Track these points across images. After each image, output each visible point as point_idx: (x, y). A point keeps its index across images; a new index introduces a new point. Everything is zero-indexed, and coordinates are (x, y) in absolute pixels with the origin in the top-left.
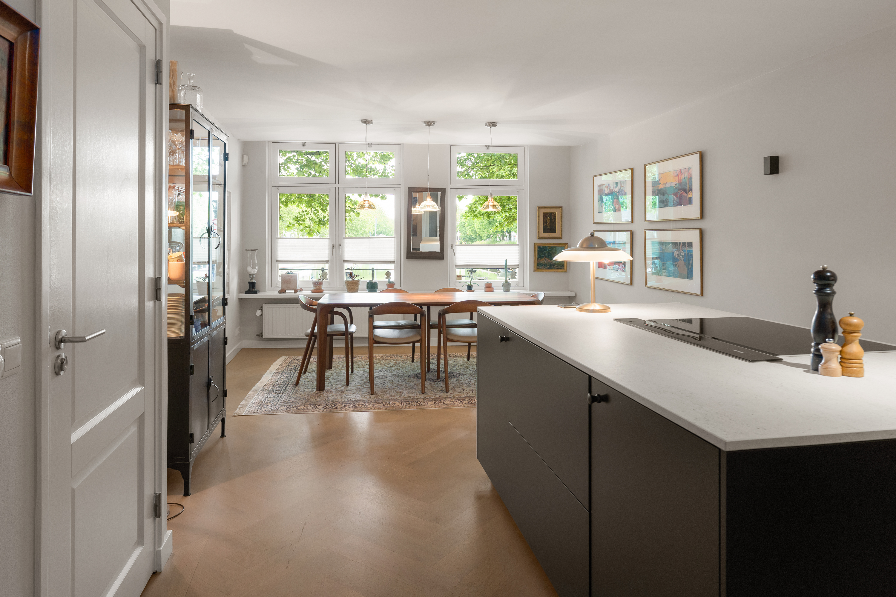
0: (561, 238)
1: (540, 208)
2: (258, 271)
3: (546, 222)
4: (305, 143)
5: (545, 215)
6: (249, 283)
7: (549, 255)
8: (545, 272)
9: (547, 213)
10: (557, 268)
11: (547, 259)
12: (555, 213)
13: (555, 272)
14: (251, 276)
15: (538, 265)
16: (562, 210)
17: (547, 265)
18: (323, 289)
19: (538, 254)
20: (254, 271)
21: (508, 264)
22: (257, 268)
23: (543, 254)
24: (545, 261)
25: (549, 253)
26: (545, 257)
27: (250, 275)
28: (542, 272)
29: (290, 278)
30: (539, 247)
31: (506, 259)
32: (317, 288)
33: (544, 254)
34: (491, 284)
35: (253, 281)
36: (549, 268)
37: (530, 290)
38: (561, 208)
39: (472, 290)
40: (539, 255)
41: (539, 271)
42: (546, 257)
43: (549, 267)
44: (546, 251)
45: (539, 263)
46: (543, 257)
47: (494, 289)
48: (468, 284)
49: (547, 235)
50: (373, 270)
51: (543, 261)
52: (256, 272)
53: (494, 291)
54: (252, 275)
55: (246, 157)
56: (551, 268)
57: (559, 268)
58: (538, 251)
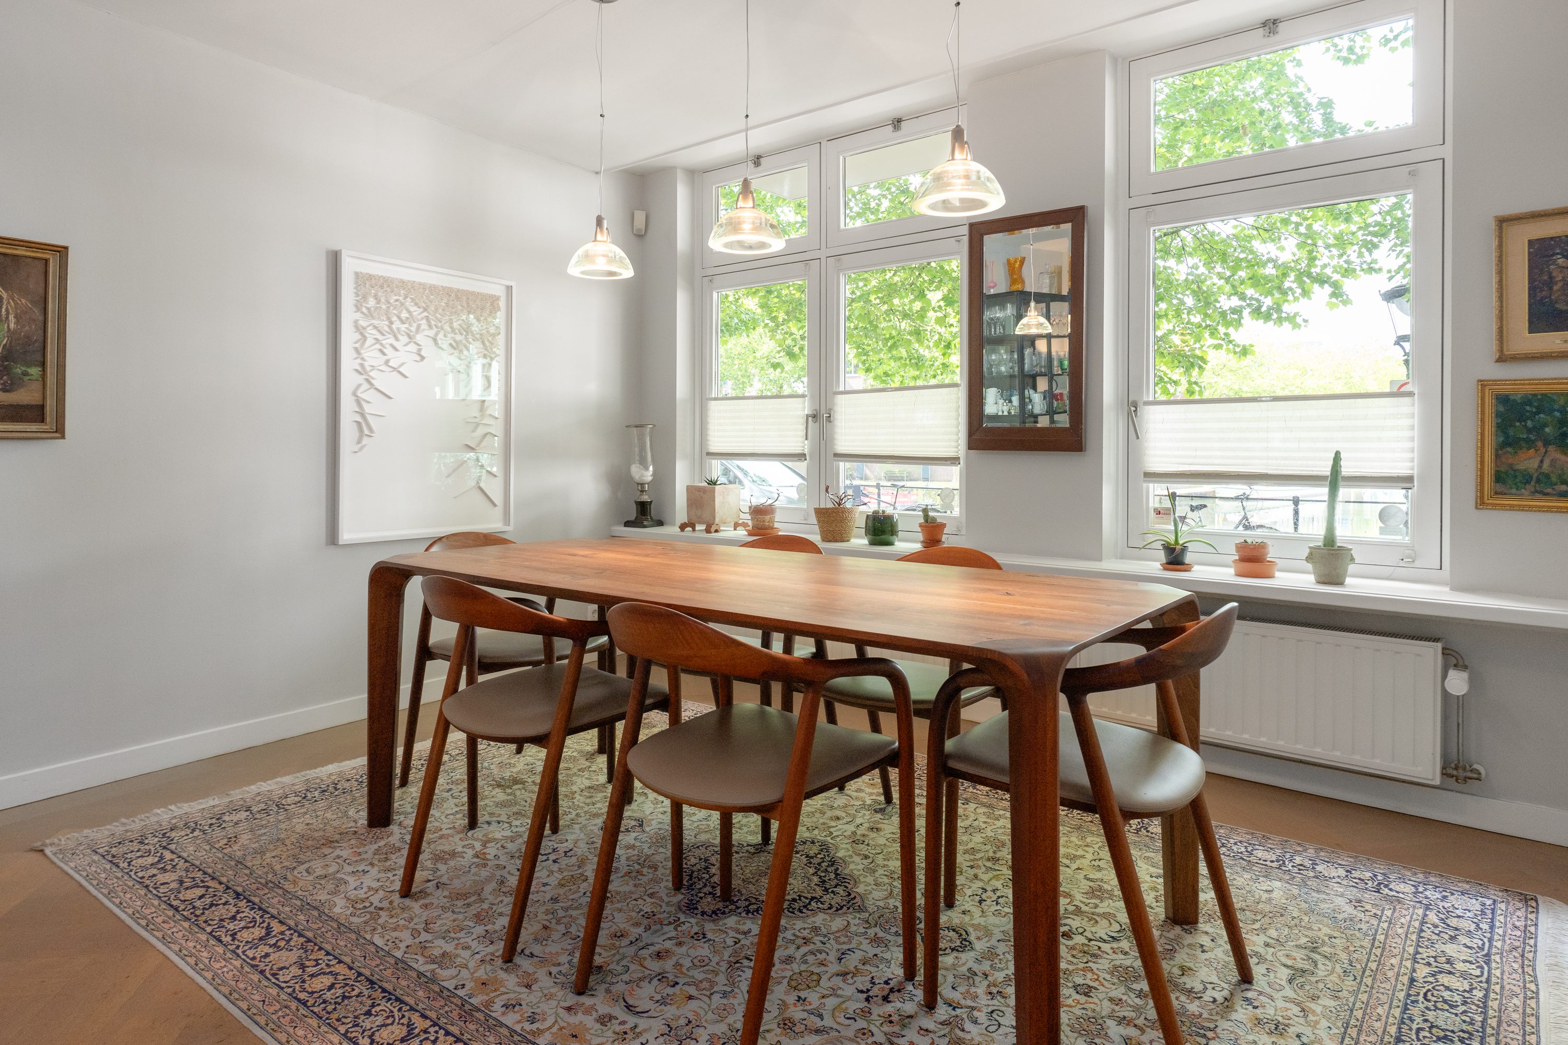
1: (1503, 222)
2: (654, 475)
3: (1551, 283)
4: (760, 156)
5: (1541, 249)
6: (636, 502)
7: (1562, 435)
8: (1540, 509)
9: (1552, 238)
11: (1554, 454)
14: (640, 488)
15: (1499, 478)
17: (1554, 479)
19: (1502, 428)
20: (642, 476)
21: (1347, 469)
22: (651, 468)
23: (1530, 430)
24: (1542, 461)
25: (1563, 422)
26: (1540, 444)
27: (637, 484)
28: (1522, 509)
29: (701, 494)
30: (1503, 400)
31: (1337, 454)
32: (756, 522)
33: (1536, 430)
34: (1262, 547)
35: (645, 498)
36: (1563, 494)
37: (1458, 587)
39: (1182, 563)
40: (1507, 436)
41: (1503, 507)
42: (1547, 443)
43: (1563, 487)
44: (1550, 412)
45: (1503, 469)
46: (1530, 444)
47: (1278, 566)
48: (1168, 543)
49: (1555, 340)
51: (1528, 461)
52: (649, 479)
53: (1277, 574)
54: (642, 484)
55: (640, 217)
58: (1498, 415)
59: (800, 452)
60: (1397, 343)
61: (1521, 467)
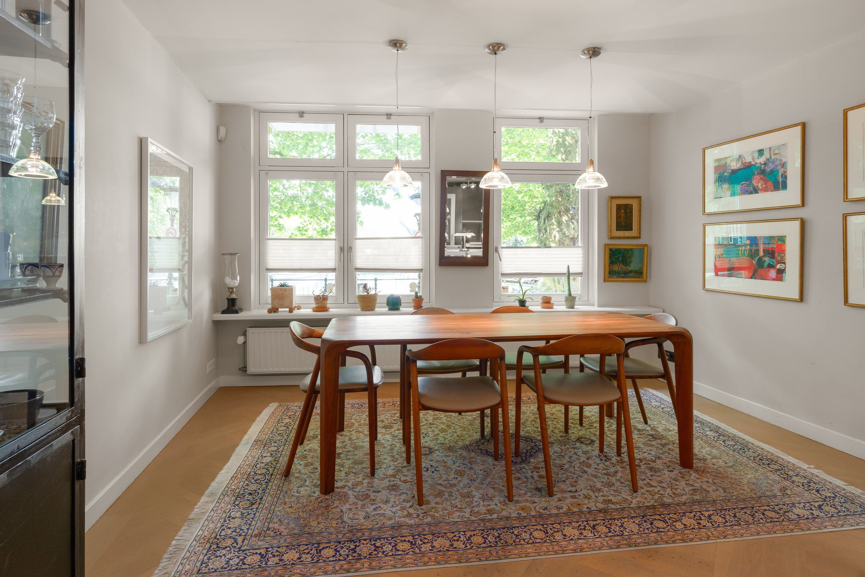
0: (639, 238)
1: (612, 198)
2: (239, 283)
3: (620, 217)
4: (303, 113)
5: (619, 207)
6: (228, 299)
7: (623, 260)
8: (618, 281)
9: (621, 204)
10: (633, 277)
11: (621, 266)
12: (632, 205)
13: (632, 281)
14: (230, 290)
15: (610, 273)
16: (640, 200)
17: (621, 273)
18: (328, 306)
19: (610, 258)
20: (234, 283)
22: (238, 278)
23: (616, 259)
24: (618, 268)
25: (623, 256)
26: (618, 263)
27: (229, 288)
28: (614, 281)
29: (283, 292)
30: (611, 250)
31: (568, 266)
32: (320, 305)
33: (618, 259)
35: (234, 296)
36: (623, 277)
37: (599, 306)
38: (639, 198)
40: (611, 260)
41: (610, 281)
42: (620, 263)
43: (623, 275)
44: (620, 254)
45: (610, 270)
46: (616, 262)
47: (554, 305)
48: (520, 299)
49: (622, 233)
50: (376, 280)
51: (616, 268)
52: (237, 285)
53: (554, 307)
54: (232, 288)
55: (223, 130)
56: (627, 277)
57: (636, 277)
58: (610, 254)
59: (334, 268)
60: (415, 216)
61: (614, 269)
